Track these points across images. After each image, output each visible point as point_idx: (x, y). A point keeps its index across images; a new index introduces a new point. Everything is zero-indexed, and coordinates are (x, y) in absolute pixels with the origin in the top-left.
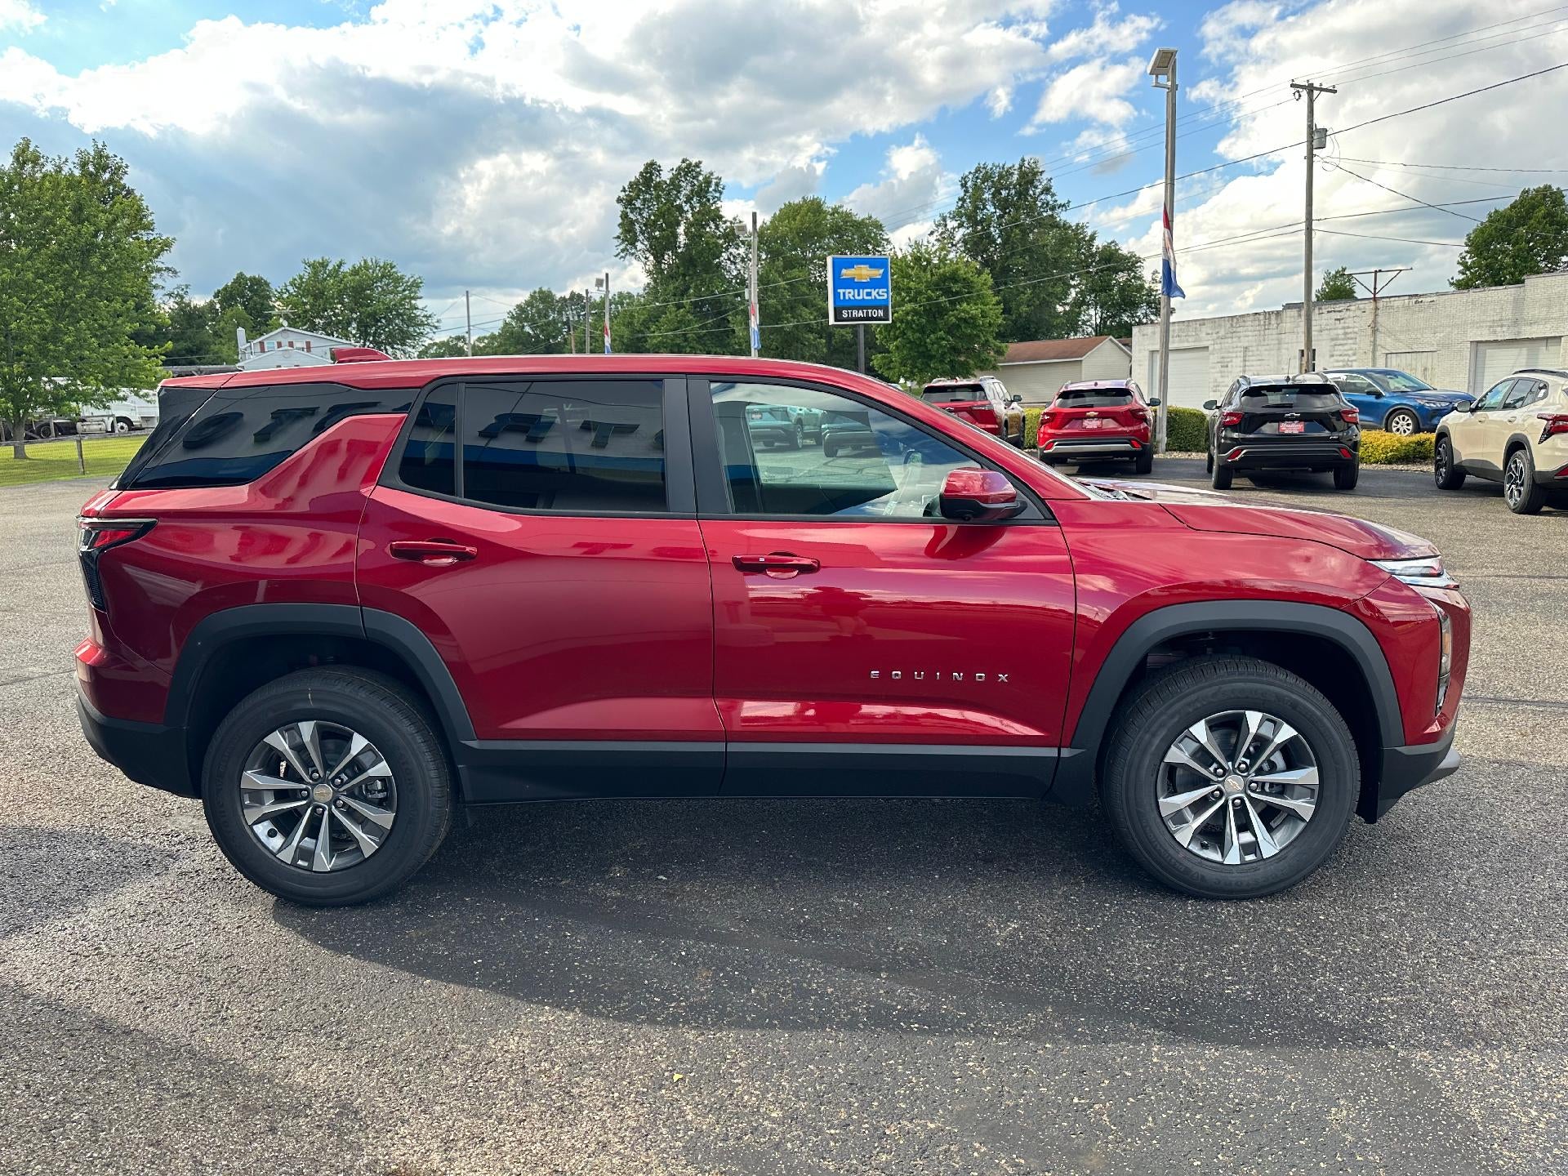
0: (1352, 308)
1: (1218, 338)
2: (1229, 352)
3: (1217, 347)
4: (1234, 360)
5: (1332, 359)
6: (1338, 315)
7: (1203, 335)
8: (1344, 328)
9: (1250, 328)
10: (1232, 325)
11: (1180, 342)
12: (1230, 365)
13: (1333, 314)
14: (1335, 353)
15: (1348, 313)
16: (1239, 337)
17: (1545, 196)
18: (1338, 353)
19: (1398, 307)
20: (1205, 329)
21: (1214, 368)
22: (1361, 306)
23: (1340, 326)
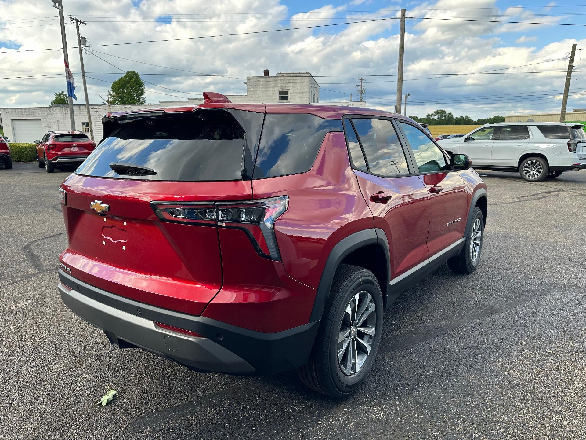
0: (101, 108)
1: (45, 116)
2: (50, 122)
3: (45, 120)
4: (53, 125)
5: (96, 126)
6: (96, 110)
7: (37, 114)
8: (98, 115)
9: (59, 113)
10: (50, 111)
11: (26, 116)
12: (52, 127)
13: (93, 109)
14: (96, 124)
15: (99, 109)
16: (54, 116)
17: (134, 75)
18: (98, 124)
19: (118, 109)
20: (38, 112)
21: (44, 128)
22: (104, 107)
23: (97, 114)
